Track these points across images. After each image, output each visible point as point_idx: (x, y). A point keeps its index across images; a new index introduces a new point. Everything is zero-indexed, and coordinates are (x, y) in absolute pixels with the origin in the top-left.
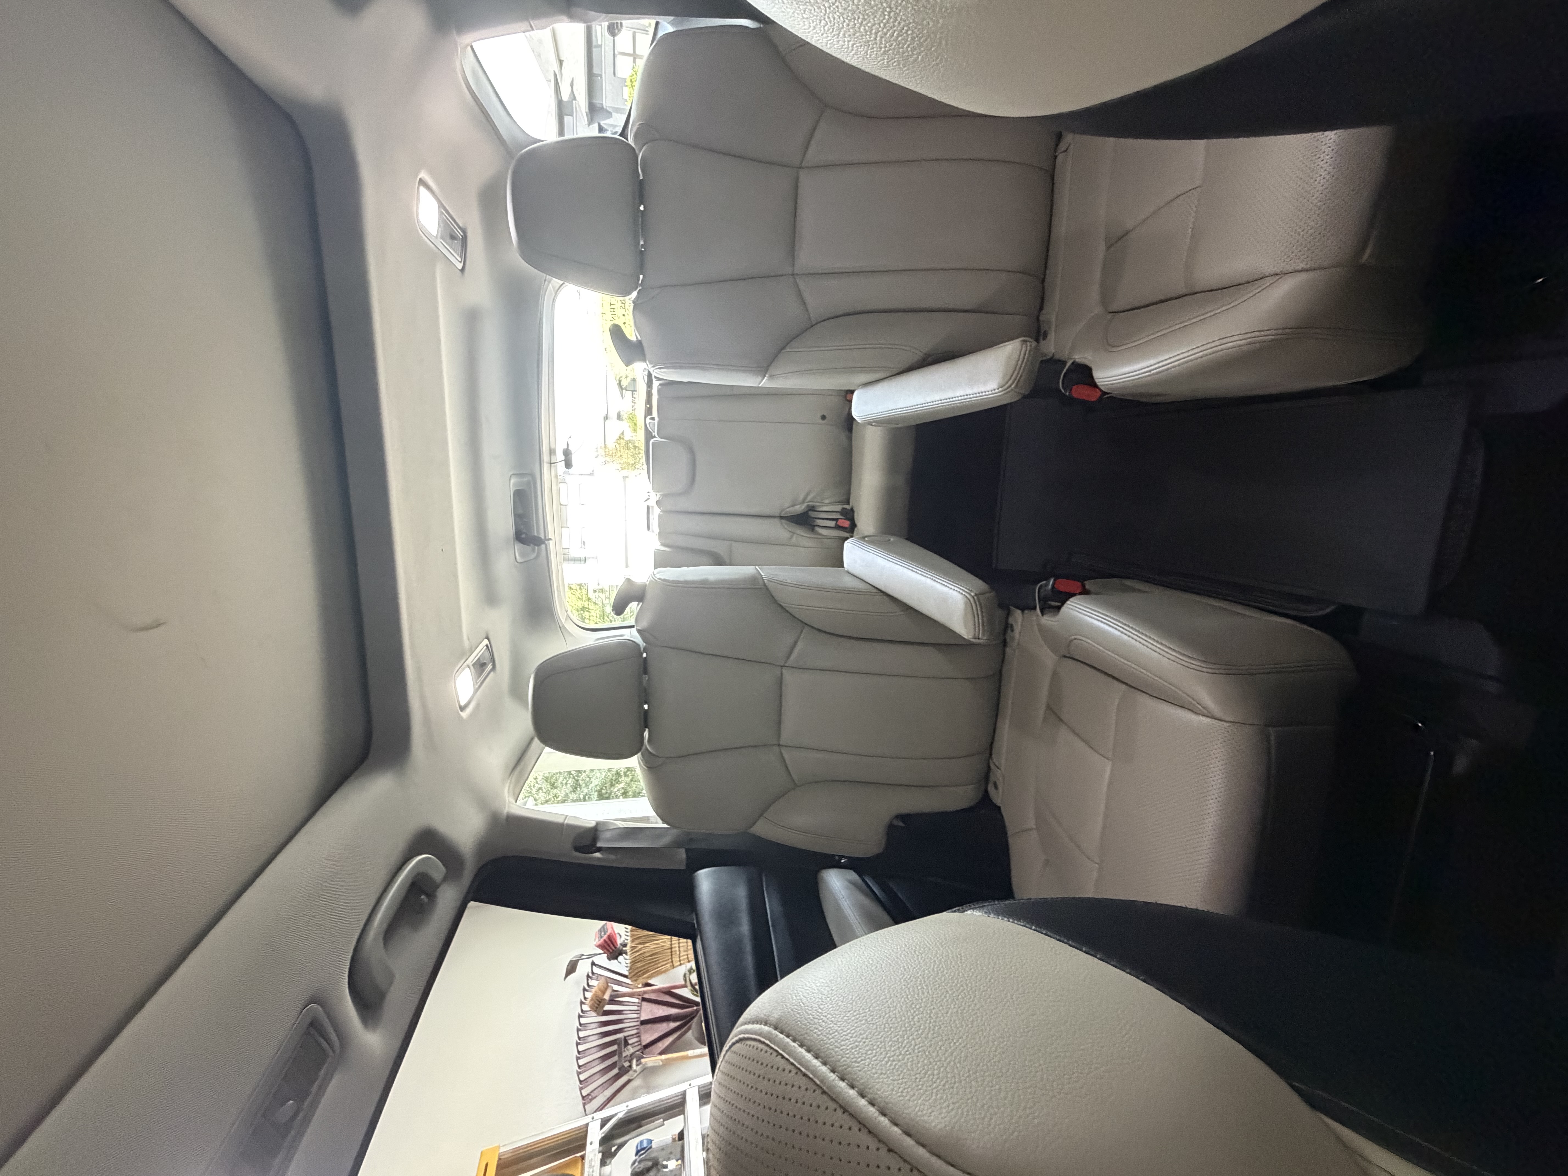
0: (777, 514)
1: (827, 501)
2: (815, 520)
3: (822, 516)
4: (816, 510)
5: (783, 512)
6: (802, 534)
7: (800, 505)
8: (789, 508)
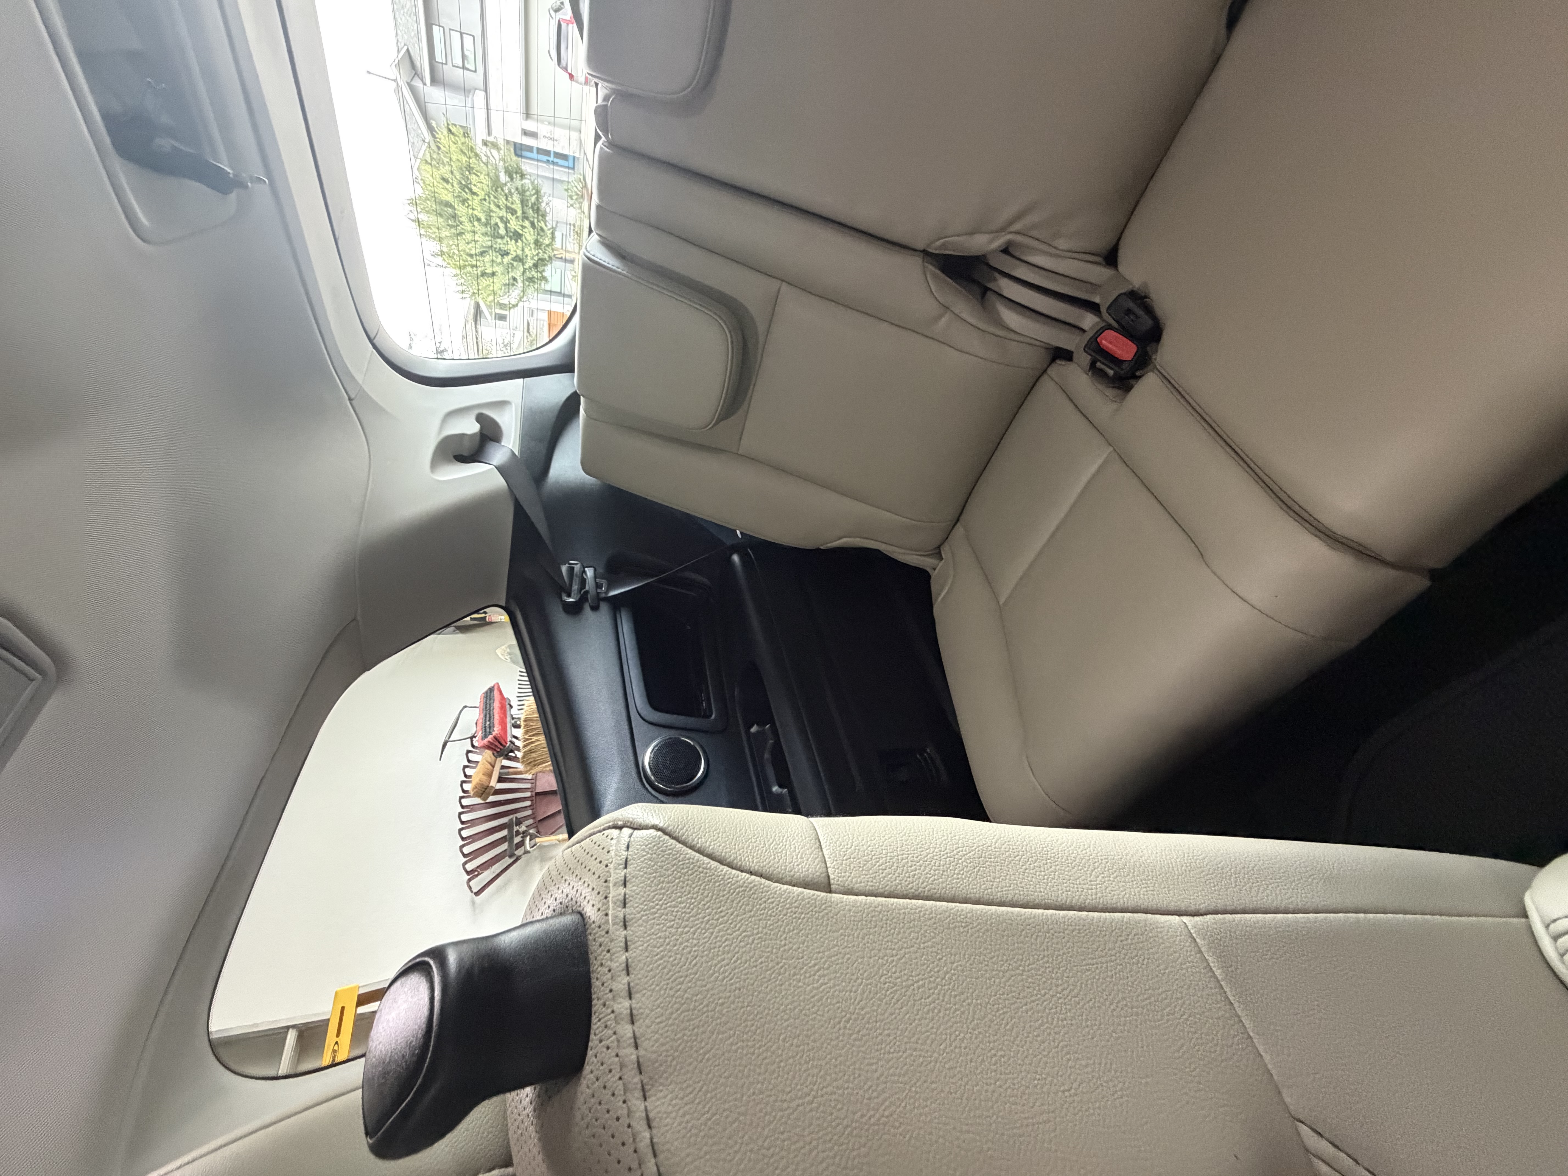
0: (920, 246)
1: (1063, 244)
2: (997, 275)
3: (1022, 272)
4: (1017, 254)
5: (938, 243)
6: (964, 315)
7: (994, 234)
8: (958, 236)
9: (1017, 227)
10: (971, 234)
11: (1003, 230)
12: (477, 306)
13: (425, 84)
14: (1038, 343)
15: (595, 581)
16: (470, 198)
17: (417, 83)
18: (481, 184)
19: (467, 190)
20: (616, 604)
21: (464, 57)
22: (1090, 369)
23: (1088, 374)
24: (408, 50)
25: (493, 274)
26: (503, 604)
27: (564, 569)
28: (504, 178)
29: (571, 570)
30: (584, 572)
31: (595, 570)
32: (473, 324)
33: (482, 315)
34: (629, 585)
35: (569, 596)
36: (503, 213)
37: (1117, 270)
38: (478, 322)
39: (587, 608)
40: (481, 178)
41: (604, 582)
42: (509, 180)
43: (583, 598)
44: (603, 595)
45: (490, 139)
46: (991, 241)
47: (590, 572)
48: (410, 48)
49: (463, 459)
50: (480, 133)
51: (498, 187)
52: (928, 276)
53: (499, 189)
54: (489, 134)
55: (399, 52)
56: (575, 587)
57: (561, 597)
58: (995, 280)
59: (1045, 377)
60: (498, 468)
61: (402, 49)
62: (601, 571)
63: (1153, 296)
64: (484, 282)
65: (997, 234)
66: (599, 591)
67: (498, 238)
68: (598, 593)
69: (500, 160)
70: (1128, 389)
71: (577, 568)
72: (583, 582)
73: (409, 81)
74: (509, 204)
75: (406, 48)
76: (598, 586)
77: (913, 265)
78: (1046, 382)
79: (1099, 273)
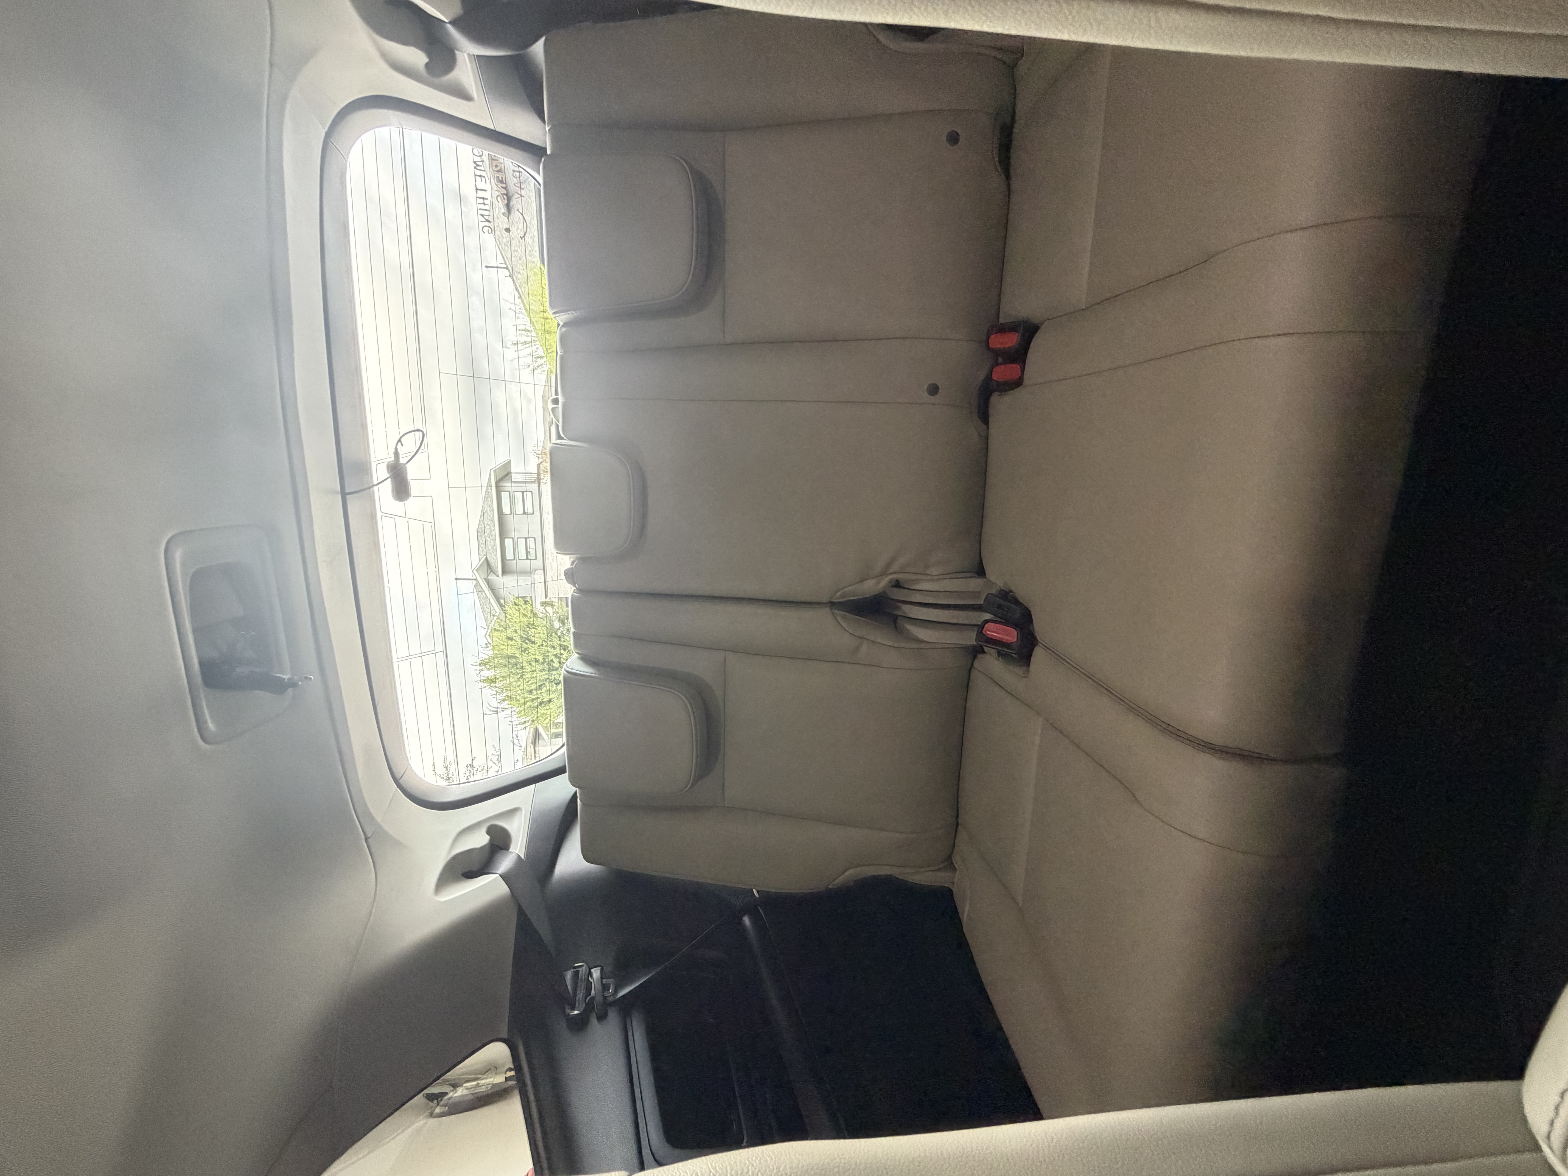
1: (934, 571)
2: (900, 604)
3: (918, 598)
4: (905, 586)
5: (838, 594)
6: (880, 641)
7: (878, 578)
8: (851, 585)
9: (895, 567)
10: (862, 581)
11: (883, 574)
12: (536, 732)
13: (498, 576)
14: (952, 646)
15: (602, 981)
16: (530, 647)
17: (492, 577)
18: (539, 634)
19: (527, 641)
20: (626, 1007)
21: (527, 553)
22: (999, 656)
23: (999, 660)
24: (486, 558)
25: (550, 701)
26: (505, 1036)
27: (569, 975)
28: (557, 625)
29: (576, 974)
30: (590, 974)
31: (602, 970)
32: (532, 747)
33: (541, 738)
34: (639, 978)
35: (573, 1009)
36: (557, 651)
37: (986, 578)
38: (537, 744)
39: (594, 1021)
40: (539, 629)
41: (610, 981)
42: (561, 625)
43: (590, 1007)
44: (611, 999)
45: (547, 600)
46: (878, 583)
47: (596, 973)
48: (488, 557)
49: (470, 875)
50: (540, 598)
51: (552, 633)
52: (839, 619)
53: (554, 634)
54: (546, 597)
55: (480, 561)
56: (580, 995)
57: (565, 1010)
58: (898, 608)
59: (973, 671)
60: (501, 876)
61: (482, 558)
62: (608, 969)
63: (1013, 589)
64: (542, 710)
65: (880, 577)
66: (606, 994)
67: (553, 670)
68: (605, 998)
69: (554, 613)
70: (1028, 663)
71: (583, 970)
72: (589, 984)
73: (486, 577)
74: (561, 643)
75: (485, 557)
76: (605, 987)
77: (825, 614)
78: (974, 674)
79: (974, 584)
